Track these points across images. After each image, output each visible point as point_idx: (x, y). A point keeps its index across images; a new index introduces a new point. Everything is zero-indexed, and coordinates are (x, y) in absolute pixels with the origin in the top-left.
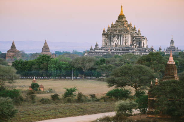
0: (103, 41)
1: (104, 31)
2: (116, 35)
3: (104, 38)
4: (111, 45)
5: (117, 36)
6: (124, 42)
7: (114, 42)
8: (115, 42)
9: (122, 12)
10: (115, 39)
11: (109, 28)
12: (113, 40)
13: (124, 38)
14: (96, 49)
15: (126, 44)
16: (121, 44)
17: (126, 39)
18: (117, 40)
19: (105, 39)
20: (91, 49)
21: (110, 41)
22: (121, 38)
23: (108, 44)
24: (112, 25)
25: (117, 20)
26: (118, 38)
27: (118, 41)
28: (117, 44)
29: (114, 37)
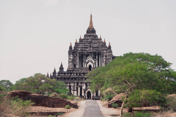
0: (69, 62)
2: (91, 53)
3: (71, 58)
4: (83, 67)
5: (93, 55)
6: (104, 63)
7: (88, 62)
8: (90, 63)
9: (91, 23)
10: (90, 58)
11: (76, 43)
13: (104, 58)
14: (62, 73)
16: (98, 66)
17: (106, 59)
18: (93, 60)
19: (73, 60)
20: (54, 73)
21: (82, 61)
22: (98, 58)
23: (77, 67)
24: (80, 40)
26: (94, 58)
27: (94, 62)
28: (92, 66)
29: (87, 56)
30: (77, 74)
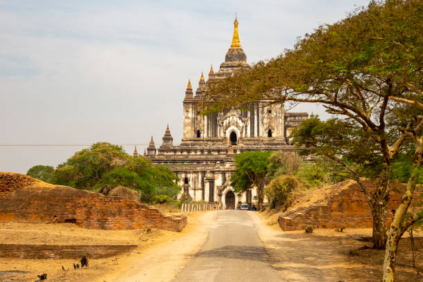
0: (185, 125)
1: (189, 92)
3: (191, 115)
4: (216, 136)
6: (266, 126)
7: (228, 126)
8: (233, 128)
9: (236, 38)
10: (233, 117)
11: (202, 83)
12: (226, 122)
13: (266, 115)
15: (274, 135)
16: (252, 133)
17: (269, 118)
18: (239, 121)
19: (194, 120)
20: (151, 148)
21: (214, 123)
22: (253, 114)
23: (204, 135)
24: (211, 74)
25: (224, 61)
26: (242, 116)
27: (241, 124)
28: (238, 135)
29: (227, 110)
30: (202, 151)
